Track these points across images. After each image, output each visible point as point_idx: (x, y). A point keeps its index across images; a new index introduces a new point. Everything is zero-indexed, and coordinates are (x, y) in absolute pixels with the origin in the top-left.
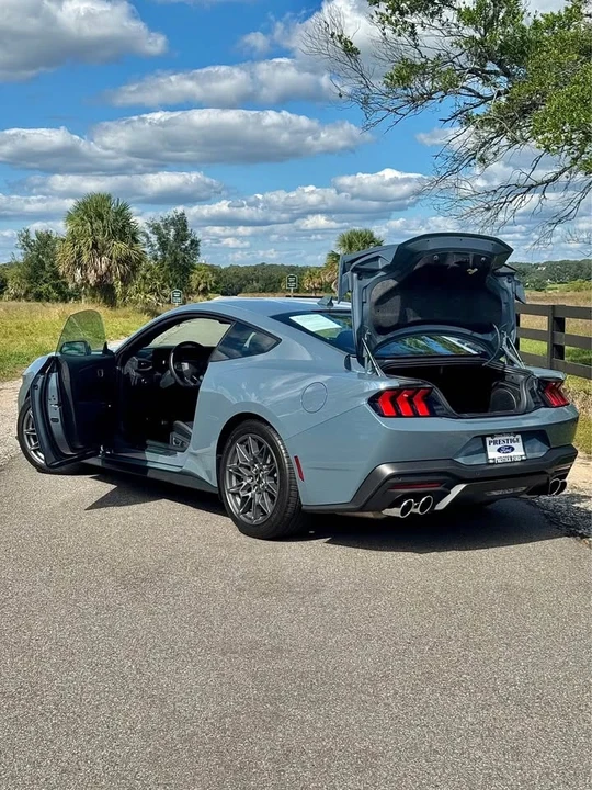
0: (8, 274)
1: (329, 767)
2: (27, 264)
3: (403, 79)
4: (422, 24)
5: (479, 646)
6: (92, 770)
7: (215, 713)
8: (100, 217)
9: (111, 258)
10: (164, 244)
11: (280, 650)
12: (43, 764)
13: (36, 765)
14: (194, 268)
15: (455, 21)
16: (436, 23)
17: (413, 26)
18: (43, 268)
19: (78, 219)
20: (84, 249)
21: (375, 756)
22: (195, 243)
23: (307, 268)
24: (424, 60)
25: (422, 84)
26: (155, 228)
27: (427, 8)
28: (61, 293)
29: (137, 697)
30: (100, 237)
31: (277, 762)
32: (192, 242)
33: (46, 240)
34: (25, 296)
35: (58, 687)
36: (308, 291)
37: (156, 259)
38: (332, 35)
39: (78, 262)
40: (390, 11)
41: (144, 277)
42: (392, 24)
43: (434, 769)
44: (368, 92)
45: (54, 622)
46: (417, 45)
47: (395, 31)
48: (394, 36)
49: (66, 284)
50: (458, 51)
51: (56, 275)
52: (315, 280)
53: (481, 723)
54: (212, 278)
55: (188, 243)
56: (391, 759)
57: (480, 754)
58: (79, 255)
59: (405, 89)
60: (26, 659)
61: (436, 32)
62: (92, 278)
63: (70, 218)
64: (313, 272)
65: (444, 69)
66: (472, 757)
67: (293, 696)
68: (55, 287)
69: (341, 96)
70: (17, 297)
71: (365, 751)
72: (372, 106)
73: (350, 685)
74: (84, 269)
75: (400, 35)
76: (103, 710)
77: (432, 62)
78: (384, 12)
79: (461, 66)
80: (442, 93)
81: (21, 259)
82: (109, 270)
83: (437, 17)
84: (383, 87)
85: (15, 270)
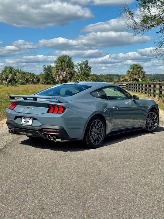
0: (40, 77)
1: (107, 202)
2: (45, 74)
3: (145, 21)
4: (151, 6)
5: (153, 175)
6: (46, 200)
7: (79, 188)
8: (64, 61)
9: (66, 72)
10: (81, 69)
11: (99, 174)
12: (34, 198)
13: (33, 199)
14: (90, 75)
15: (161, 5)
16: (155, 6)
17: (149, 7)
18: (49, 75)
19: (58, 62)
20: (59, 70)
21: (120, 201)
22: (90, 68)
23: (122, 75)
24: (151, 16)
25: (151, 23)
26: (79, 64)
27: (153, 1)
28: (54, 82)
29: (60, 184)
30: (63, 67)
31: (94, 201)
32: (89, 68)
33: (50, 68)
34: (44, 83)
35: (40, 181)
36: (122, 82)
37: (79, 73)
38: (126, 10)
39: (58, 74)
40: (142, 3)
41: (76, 78)
42: (143, 6)
43: (135, 204)
44: (135, 25)
45: (41, 165)
46: (150, 12)
47: (143, 8)
48: (143, 10)
49: (55, 80)
50: (162, 13)
51: (52, 78)
52: (124, 78)
53: (150, 194)
54: (95, 78)
55: (88, 68)
56: (124, 201)
57: (148, 201)
58: (58, 72)
59: (146, 24)
60: (33, 174)
61: (155, 8)
62: (61, 78)
63: (56, 62)
64: (123, 76)
65: (157, 18)
66: (146, 202)
67: (100, 185)
68: (52, 80)
69: (128, 26)
70: (42, 83)
71: (117, 199)
72: (136, 29)
73: (116, 183)
74: (59, 75)
75: (145, 9)
76: (51, 186)
77: (154, 16)
78: (140, 3)
79: (162, 17)
80: (156, 25)
81: (43, 73)
82: (66, 76)
83: (155, 4)
84: (140, 24)
85: (42, 76)
